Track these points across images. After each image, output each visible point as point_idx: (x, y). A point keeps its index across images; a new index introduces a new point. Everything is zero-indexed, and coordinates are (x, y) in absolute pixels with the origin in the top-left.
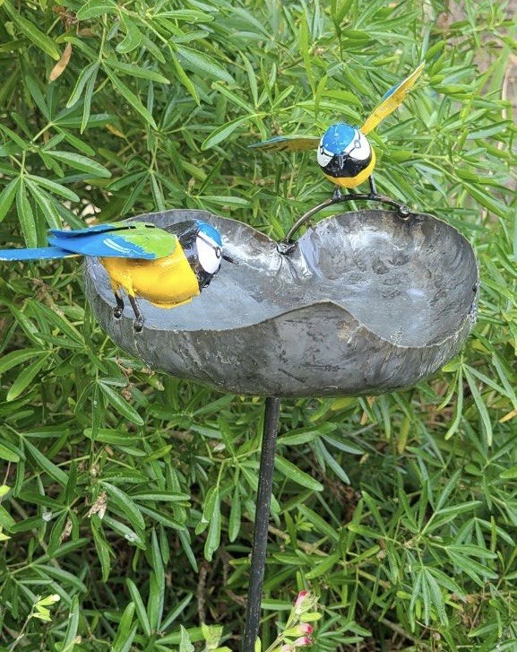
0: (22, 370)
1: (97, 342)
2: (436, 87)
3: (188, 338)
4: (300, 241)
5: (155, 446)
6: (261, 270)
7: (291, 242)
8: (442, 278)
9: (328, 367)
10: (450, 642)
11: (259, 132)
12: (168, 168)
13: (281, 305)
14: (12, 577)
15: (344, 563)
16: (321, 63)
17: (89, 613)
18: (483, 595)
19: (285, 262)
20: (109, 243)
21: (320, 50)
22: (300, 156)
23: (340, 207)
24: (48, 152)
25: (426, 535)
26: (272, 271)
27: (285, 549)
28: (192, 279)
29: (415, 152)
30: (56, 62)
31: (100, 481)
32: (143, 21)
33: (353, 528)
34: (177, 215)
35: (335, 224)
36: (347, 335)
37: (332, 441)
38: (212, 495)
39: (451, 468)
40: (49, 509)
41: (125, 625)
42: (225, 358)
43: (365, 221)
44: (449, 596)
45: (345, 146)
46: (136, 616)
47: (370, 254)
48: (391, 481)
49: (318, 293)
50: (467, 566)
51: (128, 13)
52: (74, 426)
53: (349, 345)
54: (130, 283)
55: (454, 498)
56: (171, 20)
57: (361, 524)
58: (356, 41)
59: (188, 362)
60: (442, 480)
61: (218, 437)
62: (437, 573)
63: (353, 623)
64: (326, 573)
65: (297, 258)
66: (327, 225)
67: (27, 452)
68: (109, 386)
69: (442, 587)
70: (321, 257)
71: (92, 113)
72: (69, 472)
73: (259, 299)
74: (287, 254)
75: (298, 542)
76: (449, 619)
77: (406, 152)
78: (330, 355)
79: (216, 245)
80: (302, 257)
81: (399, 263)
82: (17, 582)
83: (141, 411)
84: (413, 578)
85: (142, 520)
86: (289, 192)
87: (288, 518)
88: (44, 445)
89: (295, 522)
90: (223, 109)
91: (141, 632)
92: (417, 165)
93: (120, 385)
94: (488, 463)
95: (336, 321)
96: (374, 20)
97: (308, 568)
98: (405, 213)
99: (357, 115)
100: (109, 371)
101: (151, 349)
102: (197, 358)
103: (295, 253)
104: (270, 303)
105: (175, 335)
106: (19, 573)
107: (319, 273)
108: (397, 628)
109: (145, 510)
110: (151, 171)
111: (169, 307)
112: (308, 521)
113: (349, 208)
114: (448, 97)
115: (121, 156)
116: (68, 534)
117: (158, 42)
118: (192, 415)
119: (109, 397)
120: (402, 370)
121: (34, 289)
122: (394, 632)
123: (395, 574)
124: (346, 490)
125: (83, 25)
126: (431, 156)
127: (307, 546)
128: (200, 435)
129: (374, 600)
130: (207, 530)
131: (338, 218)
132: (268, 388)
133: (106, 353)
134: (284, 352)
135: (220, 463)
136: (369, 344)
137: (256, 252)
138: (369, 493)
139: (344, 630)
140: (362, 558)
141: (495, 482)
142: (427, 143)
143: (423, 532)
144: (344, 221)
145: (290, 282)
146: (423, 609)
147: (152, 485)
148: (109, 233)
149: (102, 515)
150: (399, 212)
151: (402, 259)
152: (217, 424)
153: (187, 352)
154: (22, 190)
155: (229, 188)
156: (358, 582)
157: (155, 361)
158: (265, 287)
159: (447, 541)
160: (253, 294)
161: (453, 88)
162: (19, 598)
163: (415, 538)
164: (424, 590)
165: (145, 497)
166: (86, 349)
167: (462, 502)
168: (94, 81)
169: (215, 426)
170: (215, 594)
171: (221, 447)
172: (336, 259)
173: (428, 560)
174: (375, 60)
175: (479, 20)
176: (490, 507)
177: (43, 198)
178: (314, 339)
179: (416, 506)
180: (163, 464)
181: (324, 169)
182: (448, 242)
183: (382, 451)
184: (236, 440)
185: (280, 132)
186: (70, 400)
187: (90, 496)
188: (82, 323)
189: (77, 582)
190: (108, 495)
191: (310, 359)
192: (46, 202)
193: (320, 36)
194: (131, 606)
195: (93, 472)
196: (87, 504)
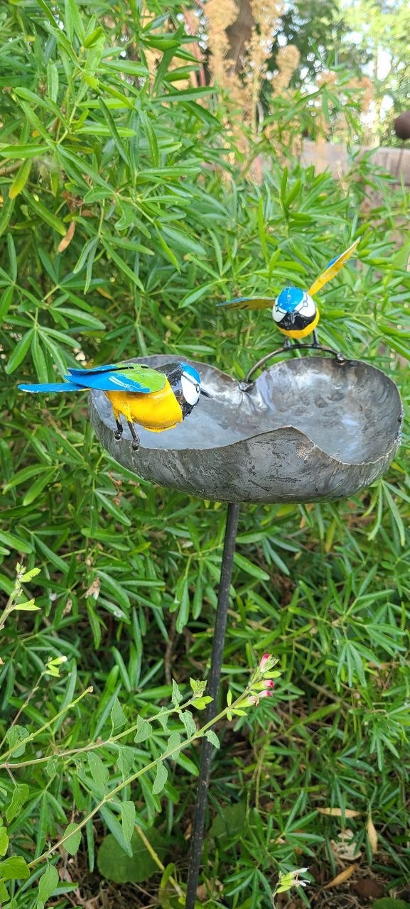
0: (34, 482)
1: (93, 460)
2: (363, 259)
3: (176, 456)
4: (257, 380)
5: (137, 543)
6: (226, 403)
7: (250, 381)
8: (371, 411)
9: (288, 479)
10: (368, 701)
11: (223, 293)
12: (150, 322)
13: (243, 432)
14: (22, 644)
15: (284, 637)
16: (271, 240)
17: (82, 673)
18: (394, 664)
19: (244, 397)
20: (113, 379)
21: (271, 229)
22: (256, 314)
23: (288, 354)
24: (55, 309)
25: (349, 616)
26: (235, 404)
27: (237, 625)
28: (178, 409)
29: (346, 311)
30: (61, 237)
31: (94, 570)
32: (134, 204)
33: (292, 609)
34: (159, 360)
35: (285, 367)
36: (304, 454)
37: (276, 541)
38: (183, 582)
39: (370, 564)
40: (53, 592)
41: (111, 682)
42: (206, 471)
43: (309, 366)
44: (367, 664)
45: (295, 306)
46: (119, 677)
47: (313, 391)
48: (320, 574)
49: (272, 422)
50: (382, 641)
51: (122, 198)
52: (73, 526)
53: (306, 462)
54: (129, 411)
55: (372, 588)
56: (155, 203)
57: (298, 606)
58: (300, 222)
59: (176, 474)
60: (362, 574)
61: (186, 537)
62: (359, 646)
63: (290, 684)
64: (270, 644)
65: (255, 395)
66: (278, 368)
67: (37, 546)
68: (104, 494)
69: (362, 657)
70: (274, 394)
71: (92, 278)
72: (70, 562)
73: (225, 427)
74: (247, 391)
75: (247, 620)
76: (367, 682)
77: (339, 311)
78: (290, 469)
79: (196, 383)
80: (259, 394)
81: (336, 399)
82: (26, 649)
83: (127, 514)
84: (339, 650)
85: (127, 601)
86: (247, 343)
87: (239, 601)
88: (50, 541)
89: (244, 604)
90: (194, 275)
91: (124, 688)
92: (347, 323)
93: (111, 494)
94: (399, 559)
95: (296, 442)
96: (312, 206)
97: (254, 641)
98: (341, 359)
99: (302, 281)
100: (104, 483)
101: (145, 463)
102: (182, 471)
103: (254, 390)
104: (233, 429)
105: (165, 453)
106: (28, 641)
107: (272, 407)
108: (322, 689)
109: (130, 593)
110: (137, 325)
111: (159, 431)
112: (256, 604)
113: (295, 355)
114: (373, 268)
115: (110, 312)
116: (68, 611)
117: (144, 219)
118: (165, 519)
119: (103, 503)
120: (345, 483)
121: (42, 417)
122: (318, 692)
123: (325, 647)
124: (285, 580)
125: (85, 207)
126: (358, 315)
127: (254, 624)
128: (172, 535)
129: (308, 667)
130: (179, 609)
131: (288, 363)
132: (239, 495)
133: (101, 468)
134: (254, 467)
135: (187, 557)
136: (321, 461)
137: (222, 389)
138: (305, 582)
139: (283, 689)
140: (298, 634)
141: (404, 575)
142: (355, 304)
143: (348, 613)
144: (292, 365)
145: (249, 413)
146: (347, 674)
147: (134, 574)
148: (114, 372)
149: (96, 596)
150: (337, 358)
151: (339, 396)
152: (186, 525)
153: (174, 466)
154: (36, 340)
155: (198, 339)
156: (295, 652)
157: (148, 472)
158: (229, 417)
159: (367, 620)
160: (220, 422)
161: (378, 260)
162: (27, 662)
163: (340, 618)
164: (349, 658)
165: (129, 582)
166: (86, 465)
167: (377, 590)
168: (94, 252)
169: (184, 527)
170: (177, 661)
171: (189, 544)
172: (286, 396)
173: (351, 635)
174: (314, 238)
175: (395, 208)
176: (401, 595)
177: (52, 346)
178: (279, 457)
179: (342, 593)
180: (142, 557)
181: (278, 324)
182: (376, 382)
183: (312, 550)
184: (200, 539)
185: (240, 294)
186: (70, 506)
187: (87, 581)
188: (82, 444)
189: (73, 648)
190: (101, 581)
191: (274, 473)
192: (54, 348)
193: (271, 218)
194: (115, 670)
195: (88, 562)
196: (84, 587)
